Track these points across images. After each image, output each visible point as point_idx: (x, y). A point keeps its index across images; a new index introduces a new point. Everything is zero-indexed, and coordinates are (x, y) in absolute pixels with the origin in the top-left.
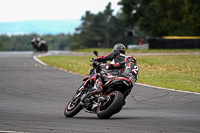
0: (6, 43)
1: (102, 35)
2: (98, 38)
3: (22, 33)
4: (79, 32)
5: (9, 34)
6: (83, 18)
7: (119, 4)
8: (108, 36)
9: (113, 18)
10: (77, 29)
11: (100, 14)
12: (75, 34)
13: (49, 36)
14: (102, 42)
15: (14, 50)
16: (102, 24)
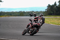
0: (24, 14)
1: (53, 11)
2: (52, 12)
3: (29, 11)
4: (46, 11)
5: (25, 11)
6: (48, 6)
7: (58, 2)
8: (55, 12)
9: (57, 6)
10: (46, 10)
11: (53, 5)
12: (45, 11)
13: (37, 12)
14: (53, 14)
15: (27, 16)
16: (53, 8)
